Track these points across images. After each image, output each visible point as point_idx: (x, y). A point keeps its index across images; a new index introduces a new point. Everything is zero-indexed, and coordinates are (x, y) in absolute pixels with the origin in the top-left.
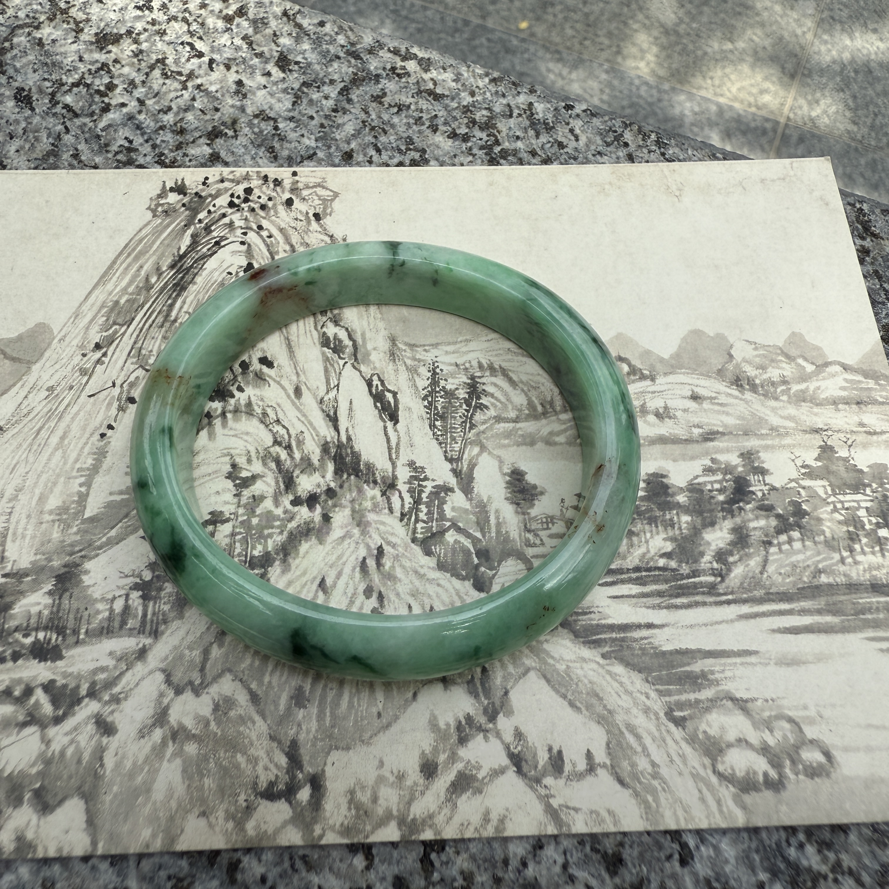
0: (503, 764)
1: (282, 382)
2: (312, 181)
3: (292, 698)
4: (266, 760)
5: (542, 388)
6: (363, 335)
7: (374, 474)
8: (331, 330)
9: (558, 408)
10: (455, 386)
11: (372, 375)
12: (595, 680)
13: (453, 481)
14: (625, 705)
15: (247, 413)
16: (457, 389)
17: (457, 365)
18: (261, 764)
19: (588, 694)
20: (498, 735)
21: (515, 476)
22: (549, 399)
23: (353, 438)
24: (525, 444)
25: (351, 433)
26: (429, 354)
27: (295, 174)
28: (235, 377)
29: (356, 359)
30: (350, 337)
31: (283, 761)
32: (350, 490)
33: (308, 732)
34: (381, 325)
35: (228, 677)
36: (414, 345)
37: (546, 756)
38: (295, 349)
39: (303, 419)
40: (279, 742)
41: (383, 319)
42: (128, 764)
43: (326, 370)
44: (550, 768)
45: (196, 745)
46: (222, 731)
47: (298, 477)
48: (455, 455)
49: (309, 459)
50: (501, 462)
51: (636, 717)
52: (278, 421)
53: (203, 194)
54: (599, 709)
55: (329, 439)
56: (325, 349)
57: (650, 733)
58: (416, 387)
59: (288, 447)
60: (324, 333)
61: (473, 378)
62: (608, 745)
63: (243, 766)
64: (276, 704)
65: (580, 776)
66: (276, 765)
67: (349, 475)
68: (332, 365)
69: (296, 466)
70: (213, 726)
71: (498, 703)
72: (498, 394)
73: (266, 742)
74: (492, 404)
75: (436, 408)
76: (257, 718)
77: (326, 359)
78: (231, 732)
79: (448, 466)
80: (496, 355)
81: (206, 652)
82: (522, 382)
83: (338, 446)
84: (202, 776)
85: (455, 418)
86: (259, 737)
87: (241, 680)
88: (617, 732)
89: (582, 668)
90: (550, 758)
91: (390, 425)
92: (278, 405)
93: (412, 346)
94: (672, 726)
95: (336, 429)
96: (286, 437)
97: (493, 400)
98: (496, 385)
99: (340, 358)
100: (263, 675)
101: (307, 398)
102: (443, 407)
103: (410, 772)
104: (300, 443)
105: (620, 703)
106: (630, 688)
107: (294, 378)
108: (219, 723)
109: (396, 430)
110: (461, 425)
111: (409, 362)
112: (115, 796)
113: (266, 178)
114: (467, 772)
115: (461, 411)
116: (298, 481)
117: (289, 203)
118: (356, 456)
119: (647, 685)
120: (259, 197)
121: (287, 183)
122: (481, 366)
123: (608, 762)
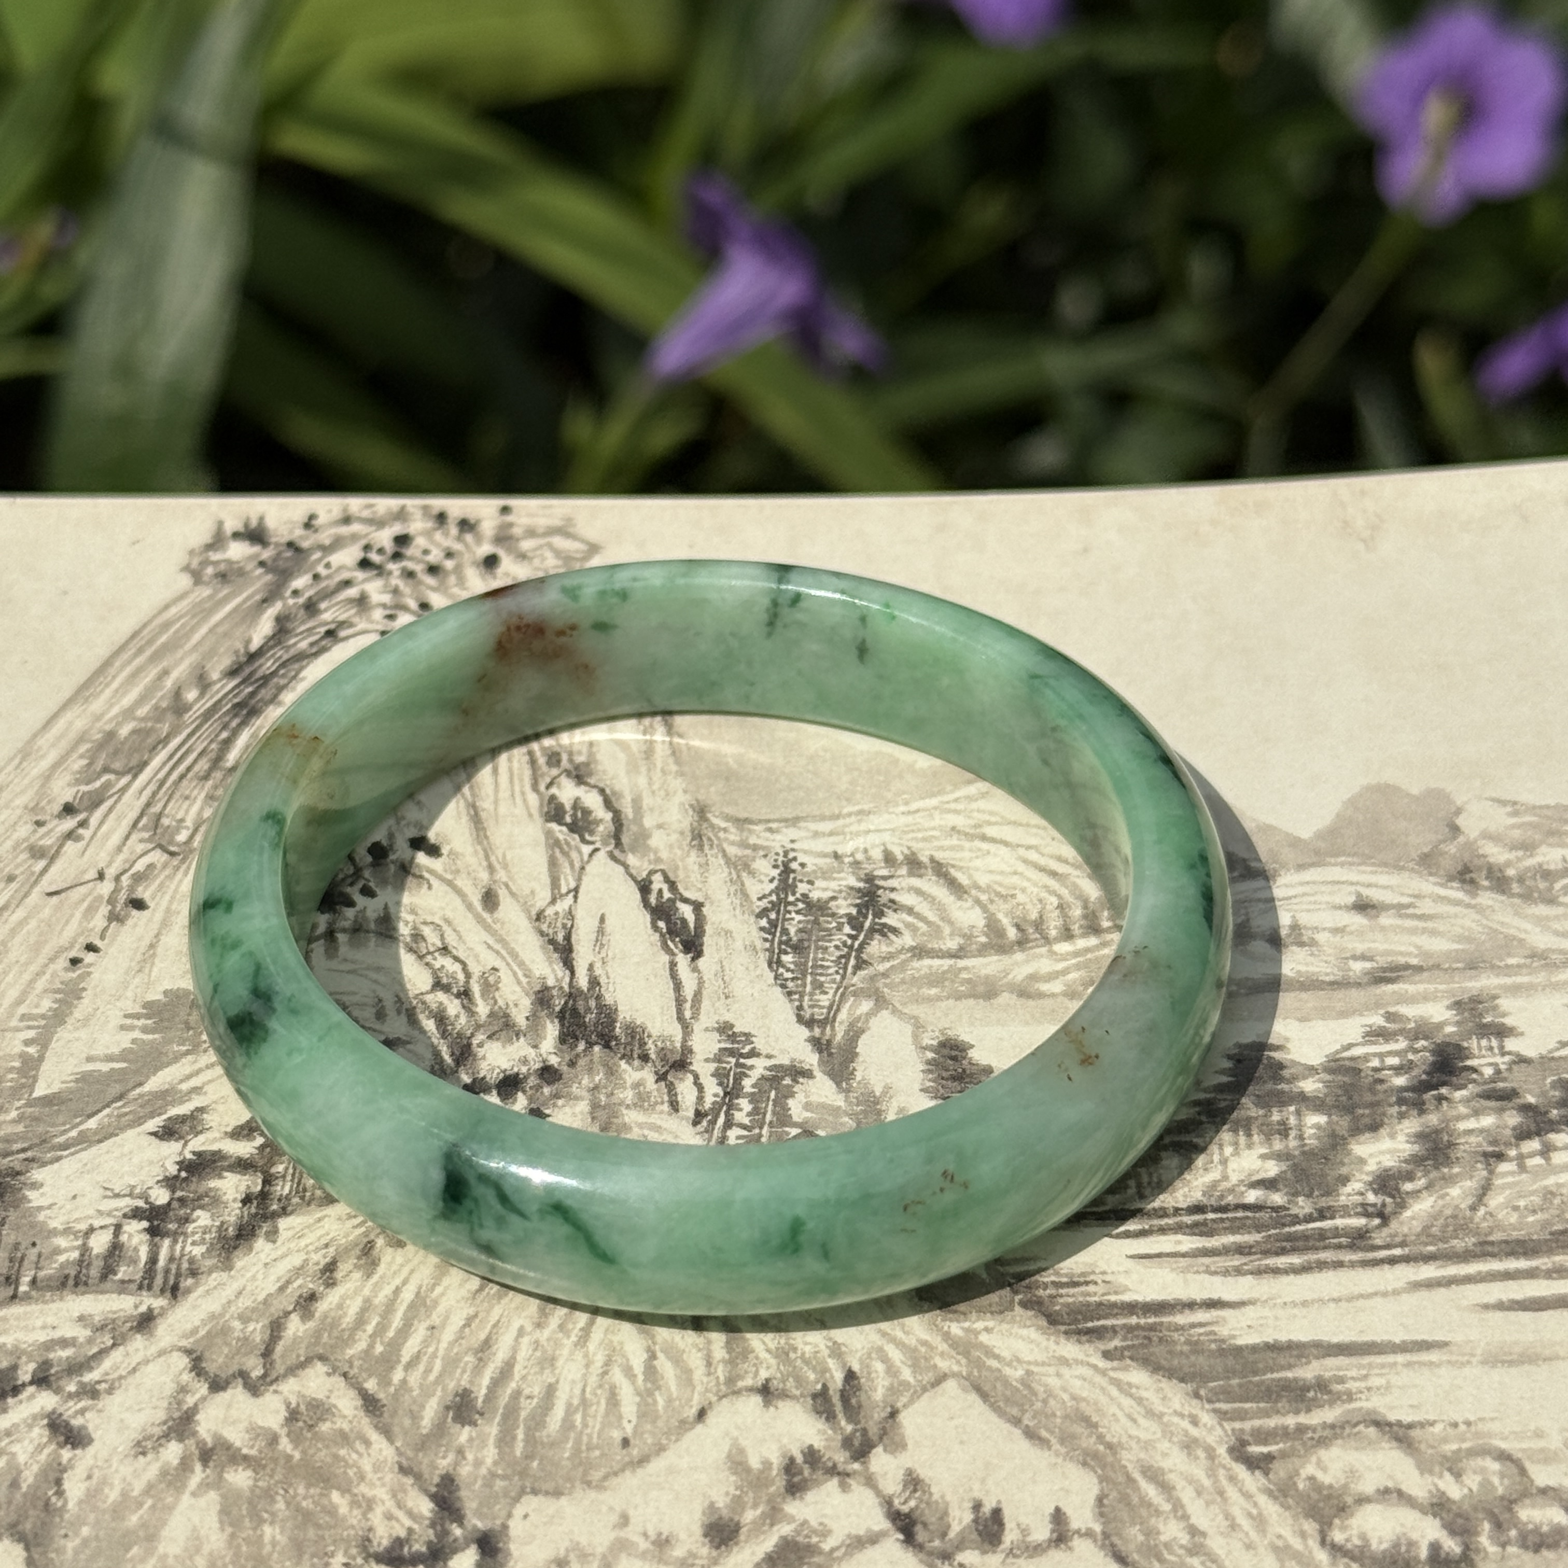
0: (876, 1528)
1: (459, 883)
2: (542, 522)
3: (448, 1408)
4: (390, 1504)
5: (1021, 898)
6: (637, 803)
7: (643, 1044)
8: (567, 792)
9: (1053, 933)
10: (830, 894)
11: (652, 873)
12: (1085, 1394)
13: (811, 1059)
14: (1143, 1436)
15: (380, 934)
16: (834, 898)
17: (836, 856)
18: (379, 1510)
19: (1066, 1417)
20: (870, 1482)
21: (946, 1052)
22: (1034, 916)
23: (603, 980)
24: (975, 996)
25: (598, 971)
26: (778, 837)
27: (505, 510)
28: (358, 873)
29: (618, 844)
30: (608, 804)
31: (426, 1507)
32: (590, 1070)
33: (478, 1463)
34: (677, 784)
35: (320, 1368)
36: (747, 821)
37: (968, 1517)
38: (490, 824)
39: (498, 947)
40: (418, 1477)
41: (681, 774)
42: (113, 1495)
43: (553, 863)
44: (975, 1536)
45: (249, 1473)
46: (304, 1452)
47: (480, 1045)
48: (820, 1013)
49: (507, 1016)
50: (918, 1026)
51: (1165, 1455)
52: (445, 950)
53: (305, 544)
54: (1089, 1442)
55: (551, 982)
56: (554, 826)
57: (1191, 1481)
58: (745, 895)
59: (465, 994)
60: (553, 798)
61: (870, 879)
62: (1100, 1501)
63: (343, 1510)
64: (415, 1417)
65: (1036, 1550)
66: (410, 1514)
67: (590, 1045)
68: (566, 854)
69: (478, 1027)
70: (285, 1445)
71: (873, 1431)
72: (923, 908)
73: (391, 1477)
74: (908, 925)
75: (785, 931)
76: (375, 1436)
77: (554, 843)
78: (322, 1455)
79: (805, 1032)
80: (924, 839)
81: (276, 1328)
82: (978, 887)
83: (570, 995)
84: (262, 1521)
85: (826, 949)
86: (377, 1468)
87: (345, 1375)
88: (1121, 1479)
89: (1058, 1375)
90: (976, 1521)
91: (683, 960)
92: (448, 922)
93: (742, 823)
94: (1241, 1470)
95: (568, 964)
96: (461, 977)
97: (910, 919)
98: (919, 892)
99: (583, 841)
100: (392, 1368)
101: (509, 910)
102: (800, 931)
103: (683, 1536)
104: (489, 988)
105: (1134, 1432)
106: (1159, 1407)
107: (484, 876)
108: (296, 1439)
109: (695, 970)
110: (837, 962)
111: (732, 851)
112: (85, 1542)
113: (441, 518)
114: (800, 1539)
115: (839, 938)
116: (481, 1052)
117: (491, 562)
118: (608, 1014)
119: (1195, 1402)
120: (426, 552)
121: (488, 527)
122: (889, 858)
123: (1098, 1528)
